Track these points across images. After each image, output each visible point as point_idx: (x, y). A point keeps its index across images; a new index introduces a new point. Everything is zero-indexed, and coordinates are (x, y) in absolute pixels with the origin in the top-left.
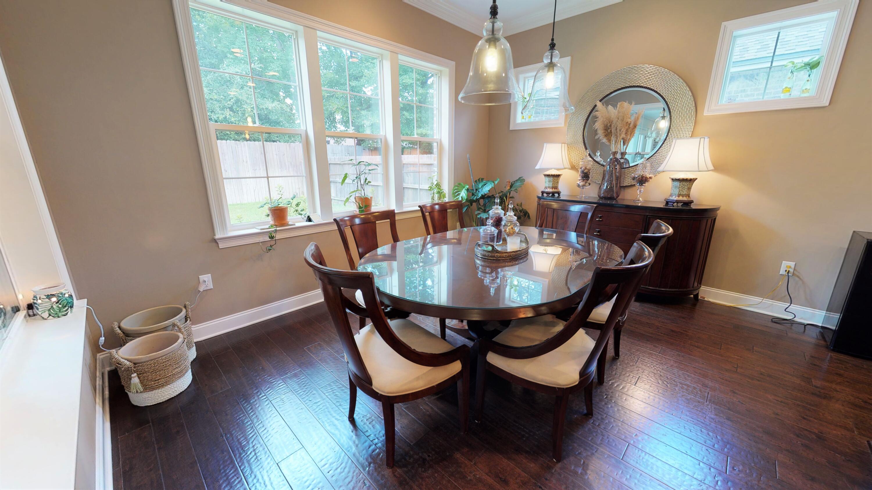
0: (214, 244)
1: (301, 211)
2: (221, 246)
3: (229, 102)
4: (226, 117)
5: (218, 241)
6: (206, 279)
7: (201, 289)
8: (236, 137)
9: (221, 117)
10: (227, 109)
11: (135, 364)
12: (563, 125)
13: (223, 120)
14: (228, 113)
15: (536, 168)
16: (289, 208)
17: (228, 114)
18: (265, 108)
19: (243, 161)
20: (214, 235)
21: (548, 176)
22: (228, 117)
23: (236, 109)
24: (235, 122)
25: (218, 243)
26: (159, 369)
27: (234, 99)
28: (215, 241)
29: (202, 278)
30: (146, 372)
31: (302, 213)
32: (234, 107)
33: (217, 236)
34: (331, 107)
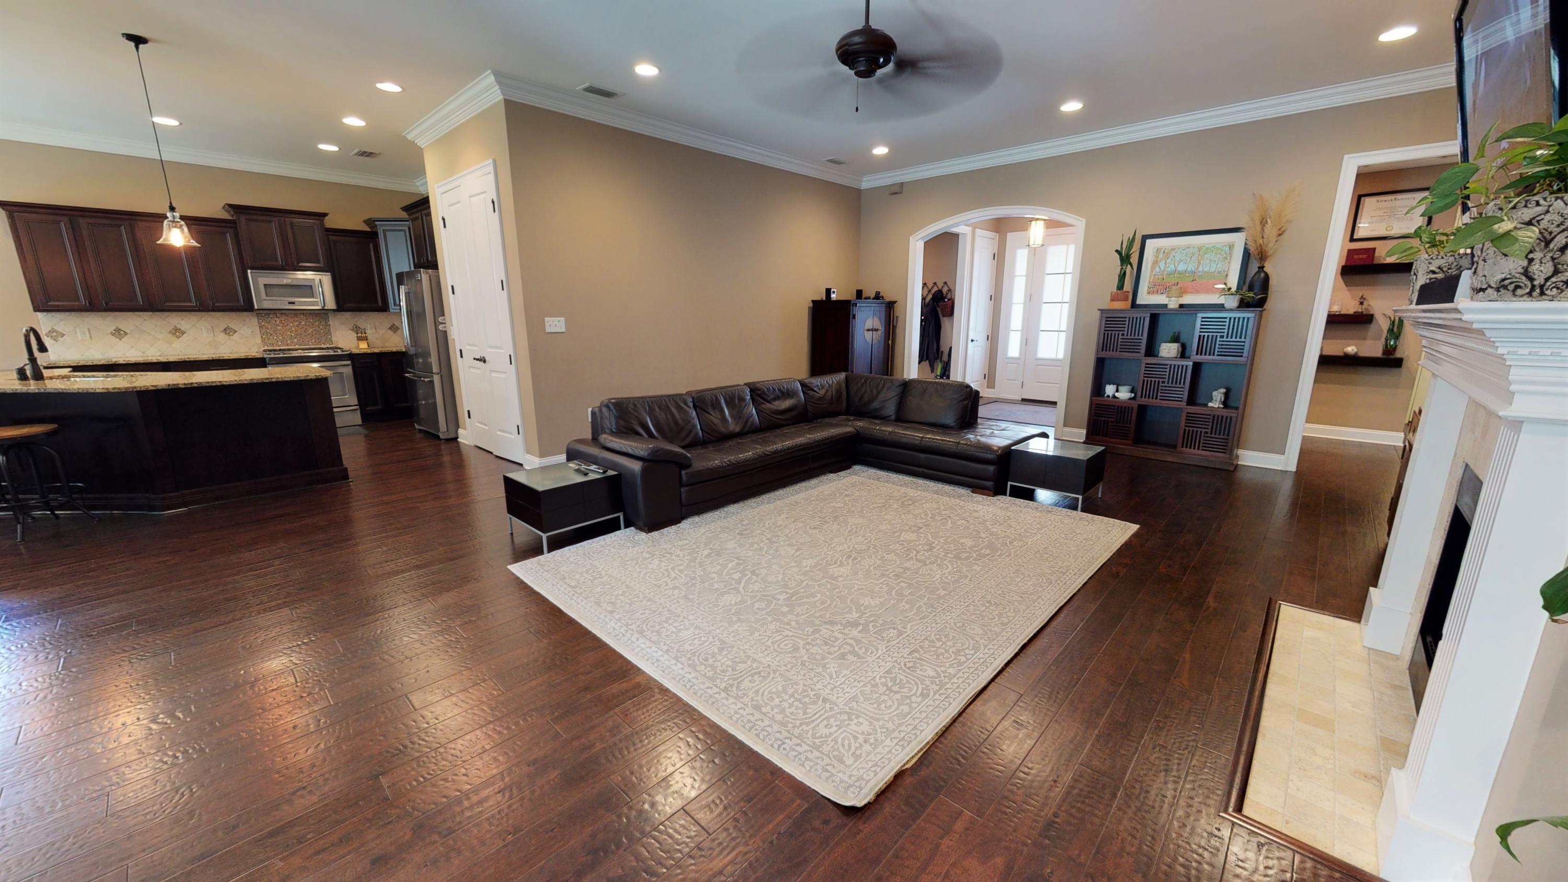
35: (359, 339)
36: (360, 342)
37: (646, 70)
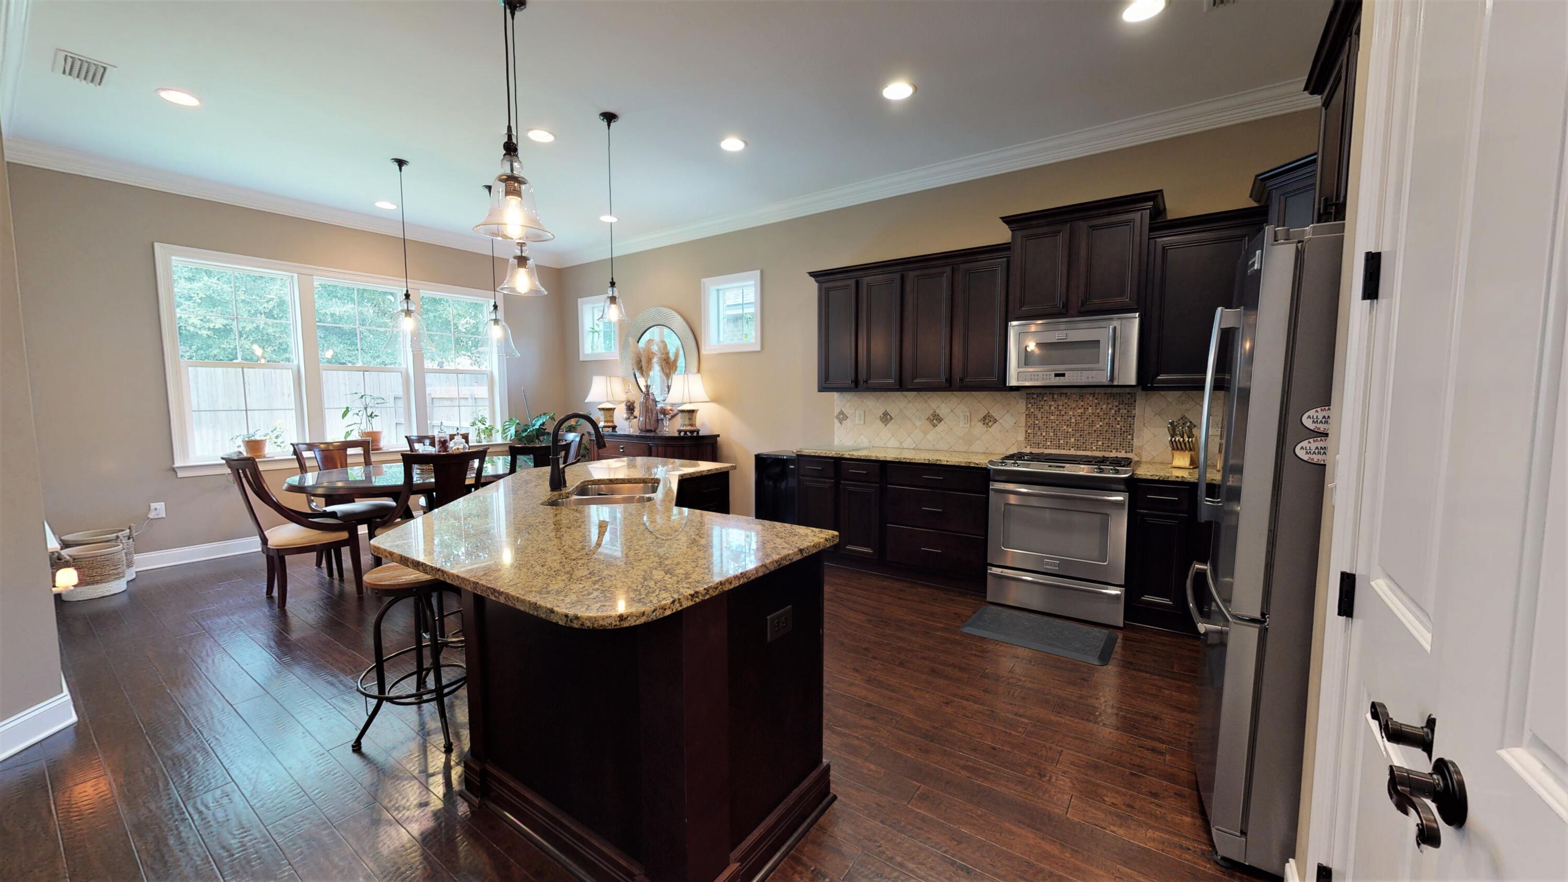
0: (173, 473)
1: (281, 443)
2: (180, 475)
3: (265, 305)
4: (258, 327)
5: (176, 470)
6: (158, 507)
7: (151, 515)
8: (275, 356)
9: (249, 327)
10: (261, 314)
11: (74, 559)
12: (618, 358)
13: (253, 332)
14: (261, 320)
15: (586, 401)
16: (267, 441)
17: (263, 322)
18: (329, 313)
19: (283, 394)
20: (173, 464)
21: (603, 409)
22: (261, 327)
23: (278, 315)
24: (273, 334)
25: (176, 473)
26: (97, 566)
27: (275, 301)
28: (174, 470)
29: (153, 505)
30: (83, 567)
31: (281, 445)
32: (275, 312)
33: (177, 464)
34: (446, 312)
35: (1177, 447)
36: (1177, 454)
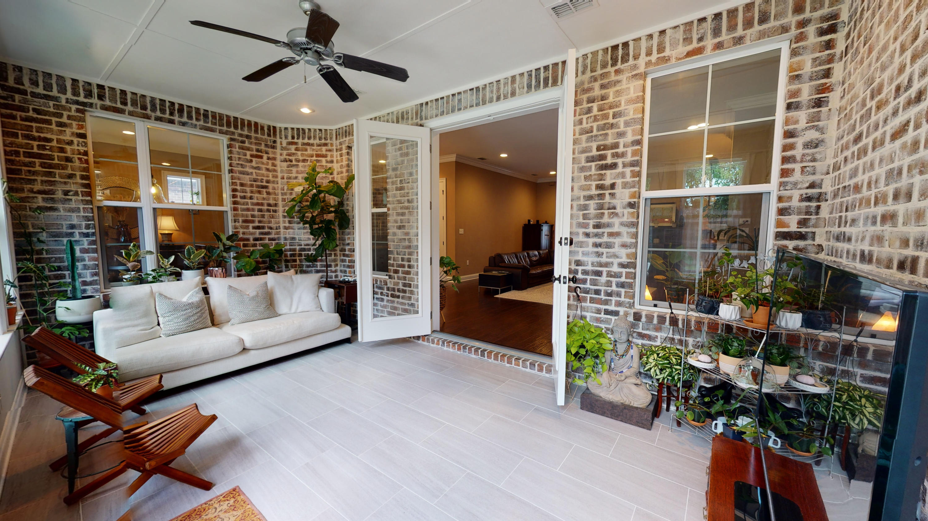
37: (504, 155)
